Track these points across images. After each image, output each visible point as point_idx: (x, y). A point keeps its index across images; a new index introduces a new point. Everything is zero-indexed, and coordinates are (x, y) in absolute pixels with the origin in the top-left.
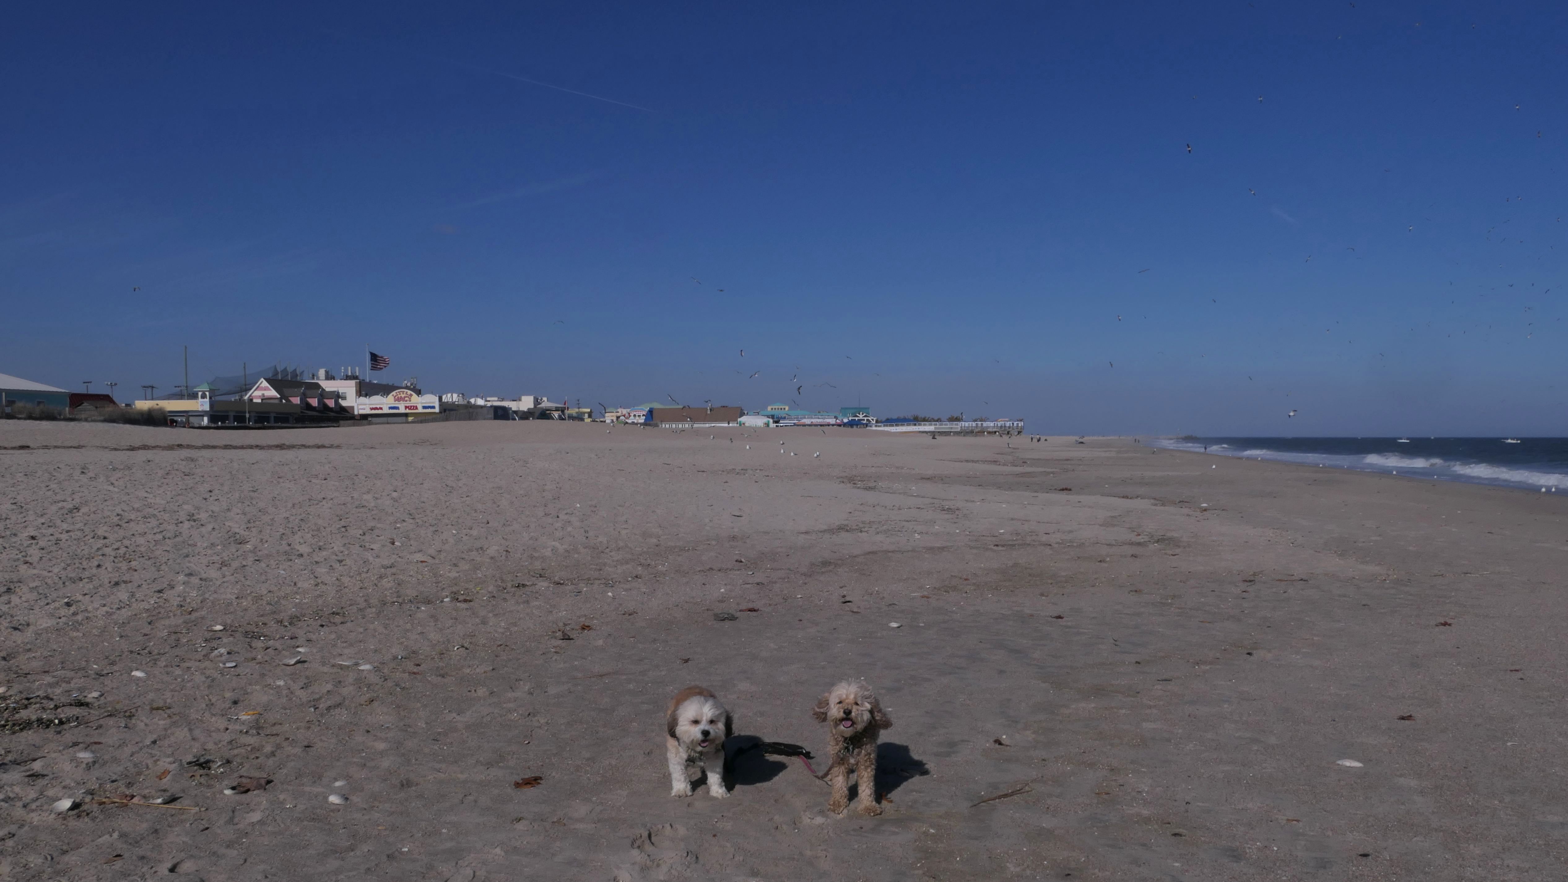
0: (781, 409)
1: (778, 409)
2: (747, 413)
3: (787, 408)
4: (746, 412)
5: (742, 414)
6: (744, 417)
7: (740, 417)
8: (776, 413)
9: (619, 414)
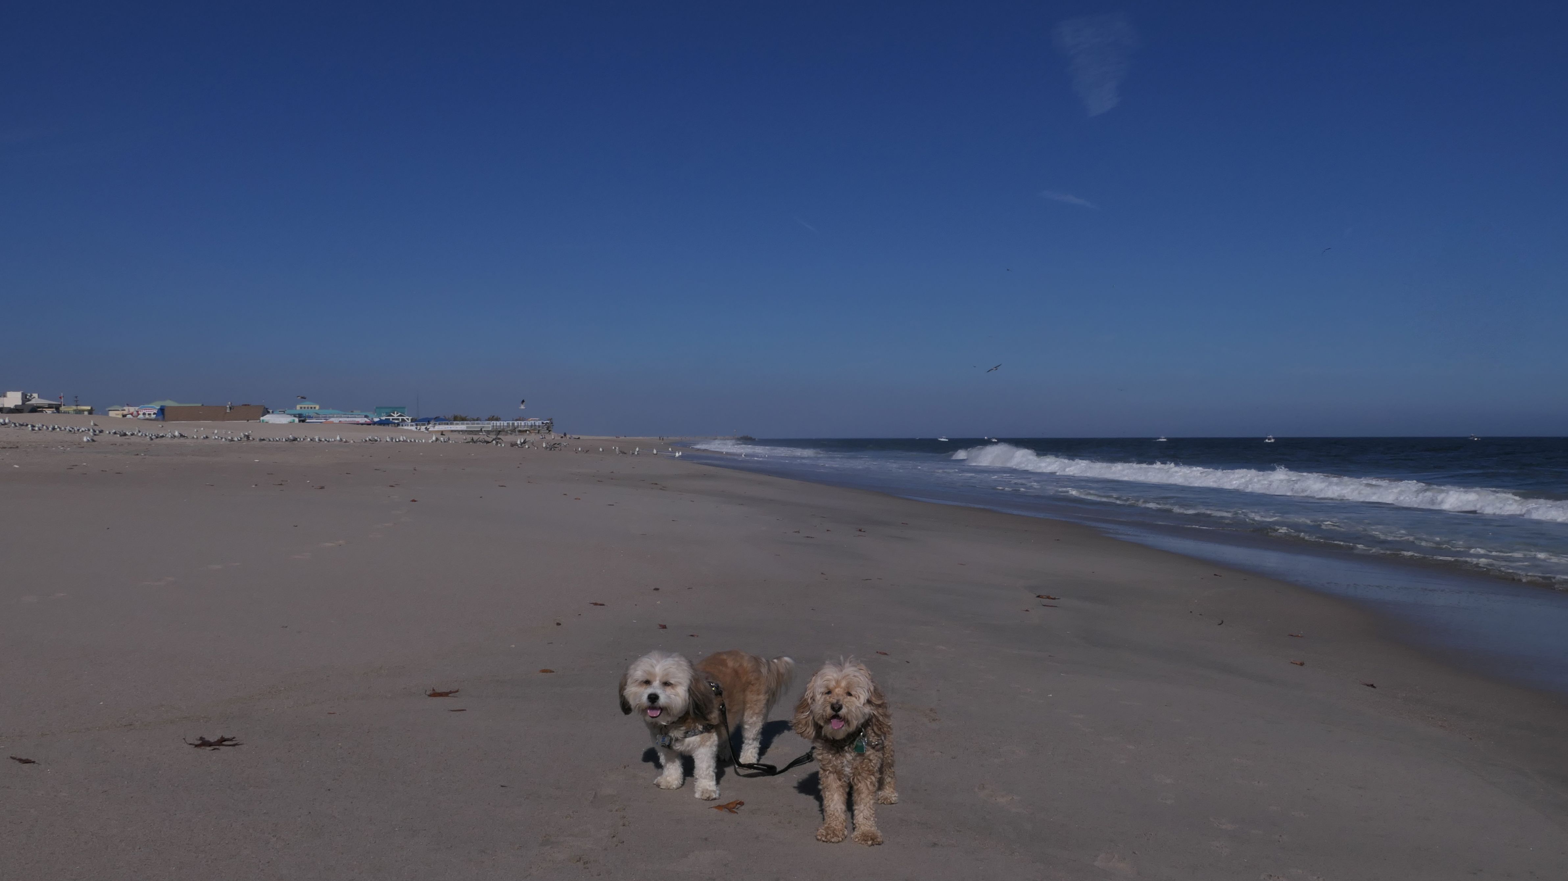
0: (311, 408)
1: (308, 408)
2: (273, 412)
3: (317, 407)
4: (271, 411)
5: (266, 412)
6: (267, 415)
7: (262, 416)
8: (305, 412)
9: (125, 413)
